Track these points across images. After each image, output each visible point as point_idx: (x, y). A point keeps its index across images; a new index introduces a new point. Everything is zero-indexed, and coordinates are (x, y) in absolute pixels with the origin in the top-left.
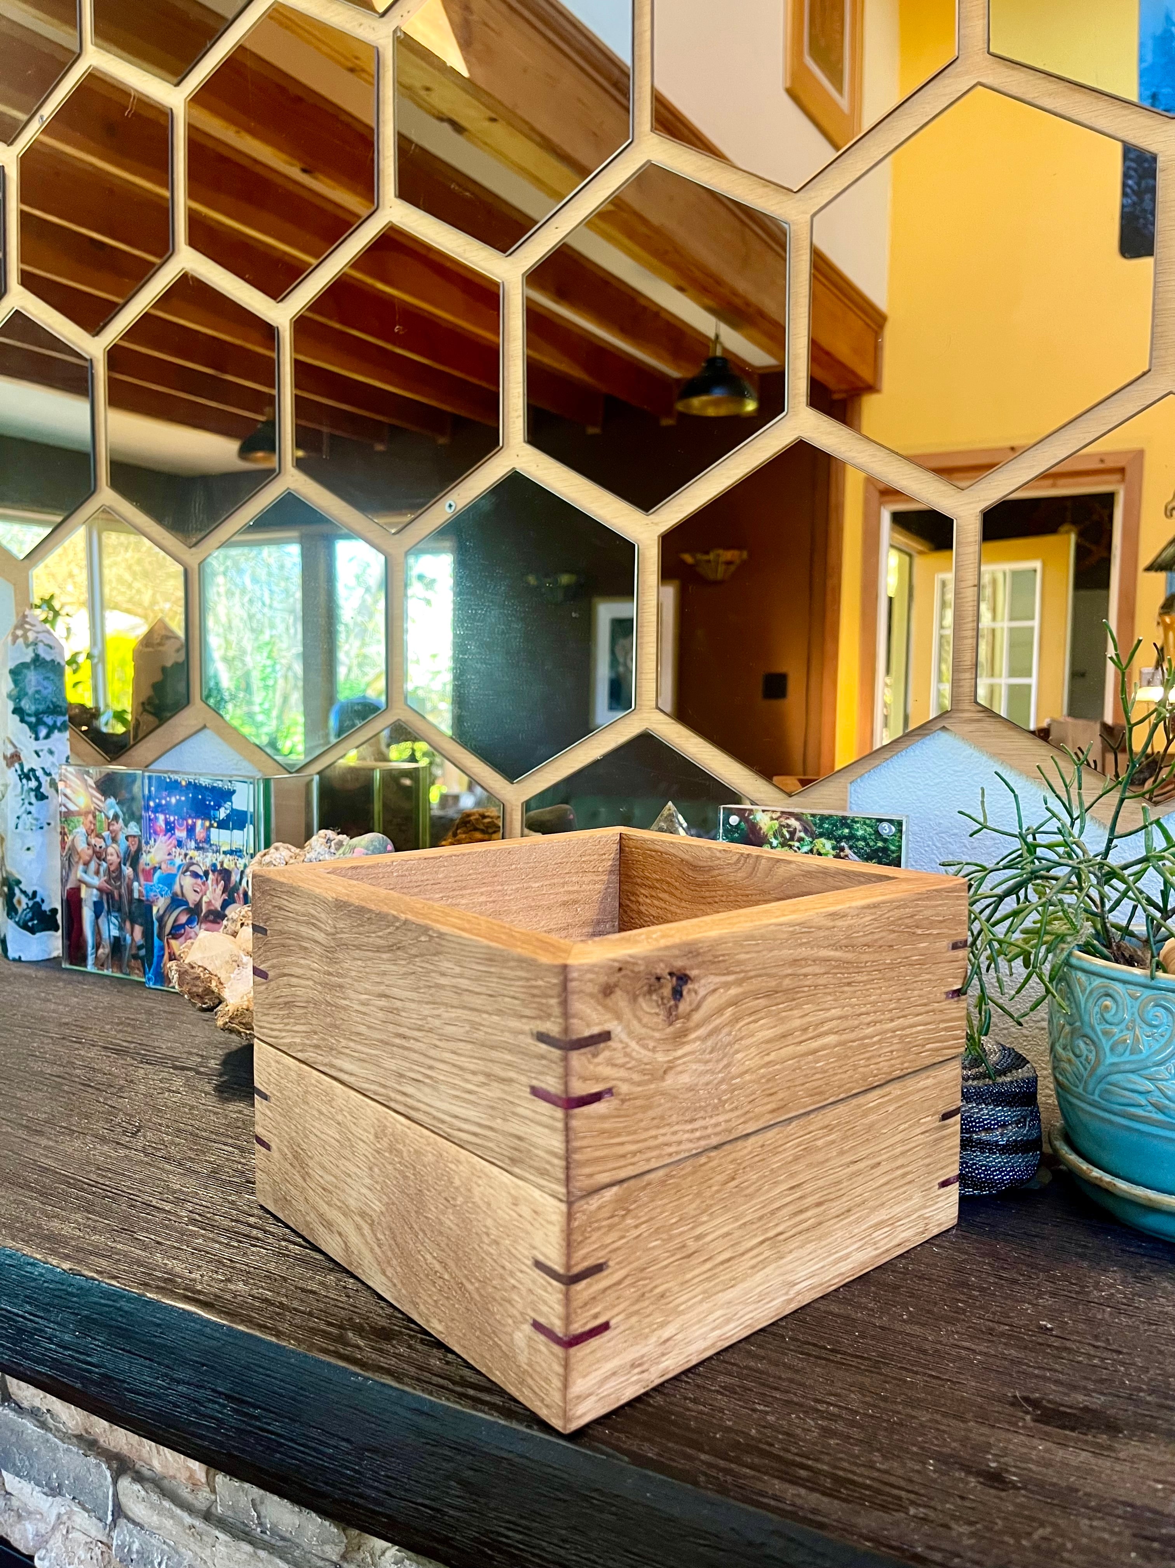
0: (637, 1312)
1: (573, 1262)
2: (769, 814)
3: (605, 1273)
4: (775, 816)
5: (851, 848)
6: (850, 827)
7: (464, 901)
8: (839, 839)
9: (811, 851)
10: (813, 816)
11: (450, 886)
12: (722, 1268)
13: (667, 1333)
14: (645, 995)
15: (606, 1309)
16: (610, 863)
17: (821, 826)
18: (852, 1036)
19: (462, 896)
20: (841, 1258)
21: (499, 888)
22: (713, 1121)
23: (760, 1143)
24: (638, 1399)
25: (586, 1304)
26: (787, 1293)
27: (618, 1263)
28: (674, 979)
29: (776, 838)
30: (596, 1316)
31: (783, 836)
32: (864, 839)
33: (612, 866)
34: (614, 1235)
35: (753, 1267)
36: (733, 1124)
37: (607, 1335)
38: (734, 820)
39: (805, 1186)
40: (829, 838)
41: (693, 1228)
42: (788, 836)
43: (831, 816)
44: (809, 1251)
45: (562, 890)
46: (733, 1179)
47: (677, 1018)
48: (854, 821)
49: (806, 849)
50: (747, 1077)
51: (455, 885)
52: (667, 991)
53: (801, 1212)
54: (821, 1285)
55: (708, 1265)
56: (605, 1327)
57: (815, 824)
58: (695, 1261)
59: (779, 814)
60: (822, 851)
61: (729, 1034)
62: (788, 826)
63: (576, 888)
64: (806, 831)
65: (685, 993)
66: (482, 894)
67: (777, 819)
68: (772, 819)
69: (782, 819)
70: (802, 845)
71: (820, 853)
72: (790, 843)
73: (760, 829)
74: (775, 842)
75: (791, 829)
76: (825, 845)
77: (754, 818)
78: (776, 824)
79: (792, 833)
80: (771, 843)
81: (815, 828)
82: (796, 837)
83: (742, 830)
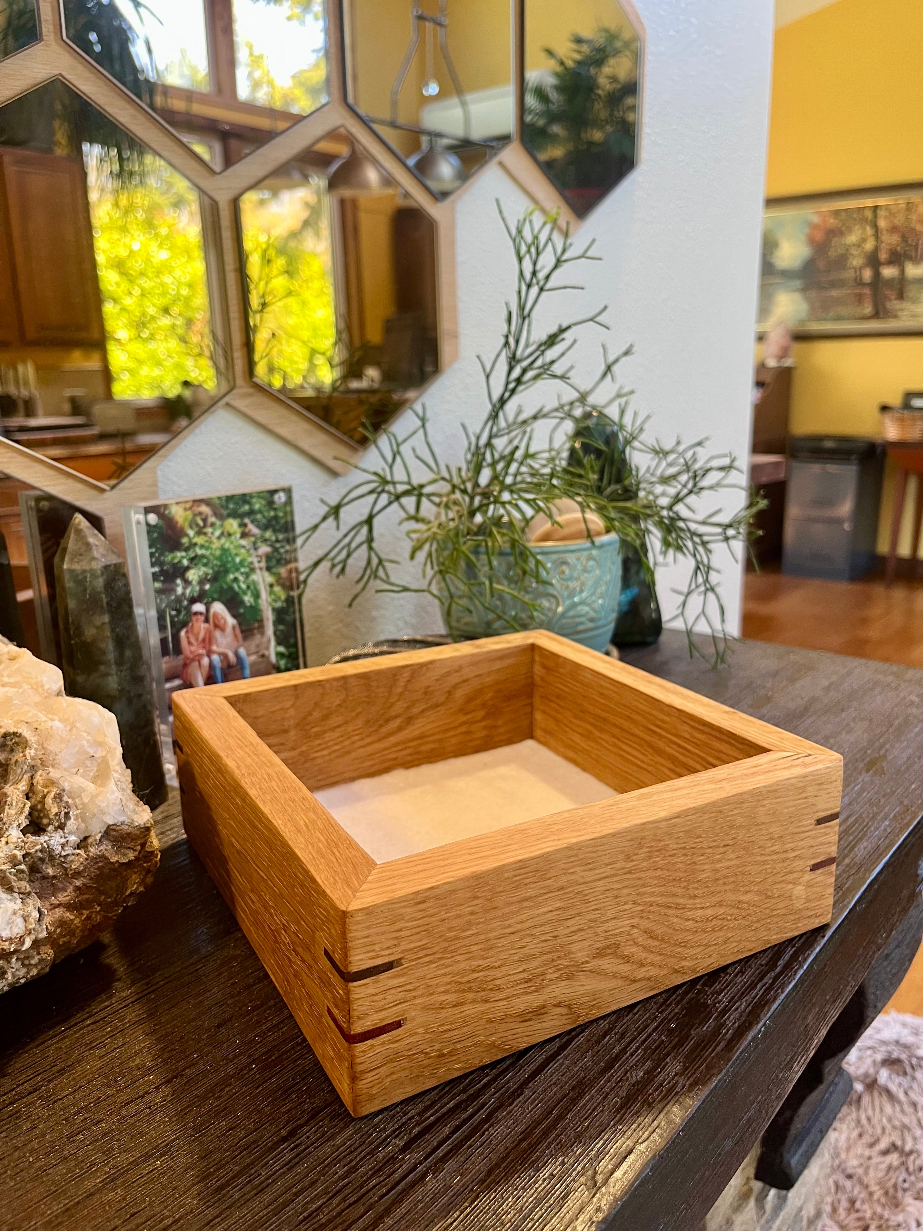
2: (183, 505)
4: (188, 505)
5: (252, 522)
6: (248, 503)
8: (242, 516)
9: (222, 534)
10: (220, 498)
17: (227, 508)
29: (191, 527)
31: (197, 525)
32: (260, 511)
38: (152, 518)
40: (235, 518)
42: (201, 523)
43: (234, 495)
48: (251, 496)
49: (218, 533)
57: (222, 507)
59: (190, 504)
60: (231, 531)
62: (200, 514)
64: (215, 515)
67: (190, 508)
68: (185, 509)
69: (195, 508)
70: (215, 530)
71: (230, 535)
72: (205, 530)
73: (177, 522)
74: (191, 533)
75: (203, 517)
76: (233, 525)
77: (170, 513)
78: (189, 514)
79: (205, 520)
80: (187, 535)
81: (223, 511)
82: (208, 523)
83: (160, 527)
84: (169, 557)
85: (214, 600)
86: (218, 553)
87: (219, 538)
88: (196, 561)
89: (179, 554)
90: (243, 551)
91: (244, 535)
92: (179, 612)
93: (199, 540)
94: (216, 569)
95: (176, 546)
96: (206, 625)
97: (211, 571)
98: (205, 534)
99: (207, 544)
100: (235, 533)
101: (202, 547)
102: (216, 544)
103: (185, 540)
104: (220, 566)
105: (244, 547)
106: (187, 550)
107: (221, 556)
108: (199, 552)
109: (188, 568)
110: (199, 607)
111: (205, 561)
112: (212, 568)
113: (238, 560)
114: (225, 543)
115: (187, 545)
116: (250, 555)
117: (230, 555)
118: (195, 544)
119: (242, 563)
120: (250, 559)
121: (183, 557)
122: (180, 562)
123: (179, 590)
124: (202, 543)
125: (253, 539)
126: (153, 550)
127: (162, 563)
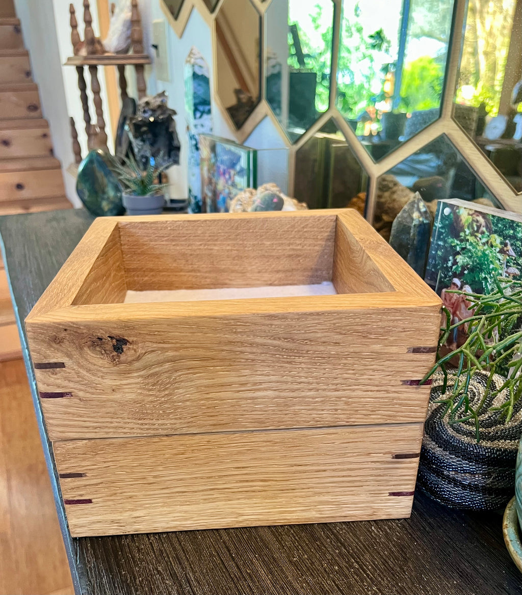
0: (111, 500)
1: (58, 469)
2: (468, 212)
3: (84, 478)
4: (471, 212)
5: (512, 245)
6: (514, 230)
7: (216, 248)
8: (505, 237)
9: (487, 242)
10: (493, 216)
11: (206, 238)
12: (177, 494)
13: (137, 514)
14: (89, 347)
15: (88, 494)
16: (326, 234)
17: (497, 225)
18: (292, 394)
19: (215, 245)
20: (286, 511)
21: (241, 242)
22: (160, 422)
23: (207, 440)
24: (119, 537)
25: (73, 489)
26: (236, 518)
28: (114, 341)
29: (468, 228)
30: (81, 495)
31: (473, 228)
33: (328, 236)
34: (88, 463)
35: (205, 500)
36: (178, 426)
37: (91, 505)
38: (447, 211)
40: (500, 235)
41: (151, 471)
42: (476, 229)
43: (504, 219)
44: (255, 502)
45: (288, 248)
46: (183, 454)
47: (120, 363)
48: (517, 225)
49: (484, 240)
50: (188, 403)
51: (209, 238)
52: (109, 347)
55: (167, 491)
56: (89, 501)
57: (493, 223)
58: (154, 487)
59: (473, 212)
60: (494, 244)
61: (169, 377)
62: (477, 221)
63: (299, 247)
64: (487, 227)
65: (124, 350)
66: (228, 245)
67: (471, 215)
68: (469, 214)
69: (474, 216)
70: (483, 237)
71: (492, 246)
72: (476, 234)
73: (461, 220)
74: (468, 232)
75: (478, 224)
76: (497, 240)
77: (459, 212)
78: (471, 219)
79: (479, 227)
80: (465, 232)
81: (492, 226)
82: (480, 231)
83: (451, 219)
84: (450, 240)
85: (467, 283)
86: (480, 254)
87: (484, 244)
88: (464, 251)
89: (456, 242)
90: (497, 261)
91: (502, 251)
92: (445, 277)
93: (471, 239)
94: (475, 264)
95: (457, 236)
97: (471, 263)
98: (476, 237)
99: (474, 244)
101: (471, 244)
102: (480, 248)
103: (462, 234)
104: (478, 264)
105: (499, 260)
106: (461, 241)
107: (481, 257)
108: (468, 247)
109: (458, 253)
110: (457, 281)
111: (470, 254)
112: (473, 262)
113: (491, 266)
114: (487, 250)
115: (463, 238)
116: (501, 269)
117: (488, 260)
118: (468, 240)
119: (495, 269)
120: (500, 272)
121: (457, 244)
122: (455, 246)
123: (450, 264)
124: (472, 241)
125: (508, 258)
126: (443, 231)
127: (445, 242)
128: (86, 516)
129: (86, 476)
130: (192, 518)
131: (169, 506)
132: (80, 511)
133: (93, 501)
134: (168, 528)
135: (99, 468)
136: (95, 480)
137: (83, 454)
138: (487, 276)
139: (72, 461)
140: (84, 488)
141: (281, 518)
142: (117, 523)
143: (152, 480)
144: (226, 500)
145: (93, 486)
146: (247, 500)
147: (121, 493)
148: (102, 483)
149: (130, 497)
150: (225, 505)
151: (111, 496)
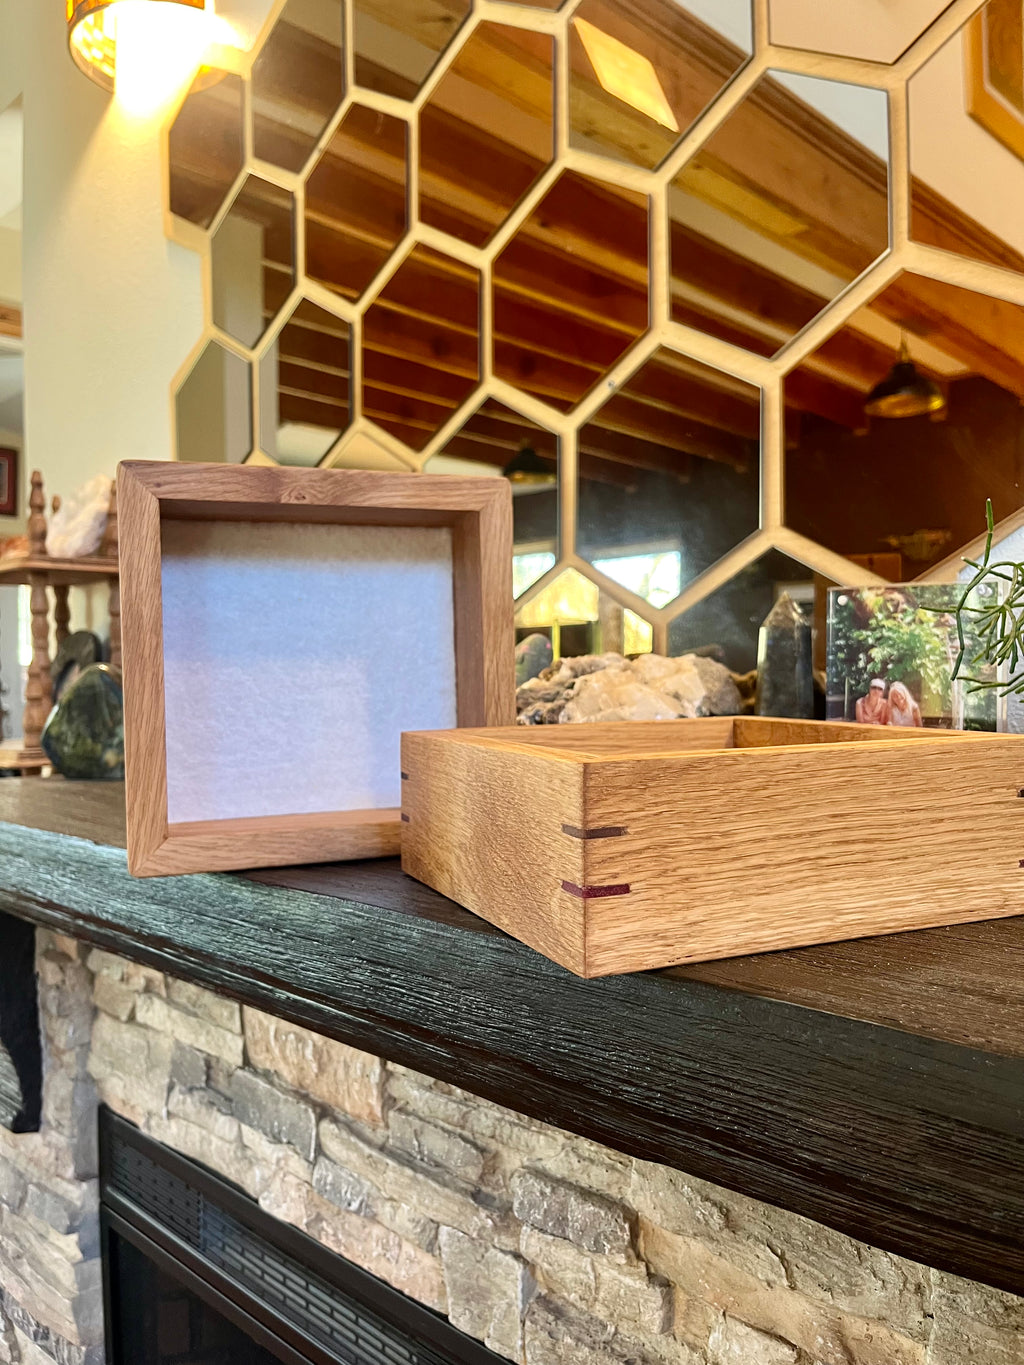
0: (659, 886)
1: (589, 818)
2: (874, 592)
3: (623, 838)
4: (879, 592)
6: (949, 594)
9: (914, 620)
10: (916, 588)
12: (754, 871)
13: (693, 915)
15: (625, 872)
17: (923, 598)
20: (897, 902)
24: (662, 971)
25: (604, 862)
26: (831, 919)
27: (636, 833)
29: (881, 611)
30: (615, 876)
31: (888, 609)
34: (631, 806)
35: (792, 881)
37: (627, 898)
38: (843, 600)
39: (849, 818)
41: (718, 823)
42: (892, 609)
43: (933, 587)
44: (858, 884)
48: (952, 588)
49: (909, 619)
53: (847, 842)
54: (875, 923)
55: (739, 864)
56: (625, 889)
57: (917, 595)
58: (722, 855)
59: (883, 591)
60: (924, 619)
62: (892, 600)
64: (909, 603)
67: (882, 595)
68: (877, 595)
69: (886, 595)
70: (905, 616)
71: (922, 622)
72: (895, 615)
73: (866, 605)
74: (880, 616)
75: (895, 603)
77: (861, 596)
78: (881, 600)
79: (896, 606)
80: (876, 618)
81: (916, 599)
82: (899, 609)
83: (850, 608)
84: (855, 634)
85: (895, 680)
86: (906, 637)
87: (909, 624)
88: (881, 642)
89: (865, 633)
90: (936, 639)
92: (858, 683)
93: (888, 623)
94: (902, 651)
95: (865, 626)
96: (884, 701)
97: (895, 653)
98: (895, 618)
99: (894, 628)
100: (928, 622)
101: (890, 629)
102: (905, 629)
103: (873, 622)
104: (906, 650)
105: (938, 636)
106: (873, 630)
107: (909, 640)
108: (886, 633)
109: (872, 646)
110: (879, 683)
111: (891, 642)
112: (898, 650)
113: (928, 647)
114: (915, 630)
115: (874, 626)
116: (945, 645)
117: (920, 641)
118: (883, 626)
119: (932, 651)
120: (943, 649)
121: (868, 636)
122: (866, 639)
123: (861, 664)
124: (890, 626)
125: (949, 629)
126: (841, 626)
127: (847, 638)
128: (615, 923)
129: (626, 833)
130: (772, 922)
131: (740, 897)
132: (609, 912)
133: (632, 888)
134: (737, 947)
135: (646, 816)
136: (641, 842)
137: (627, 788)
138: (924, 661)
139: (610, 802)
140: (620, 859)
141: (891, 917)
142: (663, 938)
143: (720, 842)
144: (818, 883)
145: (635, 856)
146: (847, 881)
147: (674, 870)
148: (649, 848)
149: (687, 879)
150: (817, 892)
151: (660, 875)
